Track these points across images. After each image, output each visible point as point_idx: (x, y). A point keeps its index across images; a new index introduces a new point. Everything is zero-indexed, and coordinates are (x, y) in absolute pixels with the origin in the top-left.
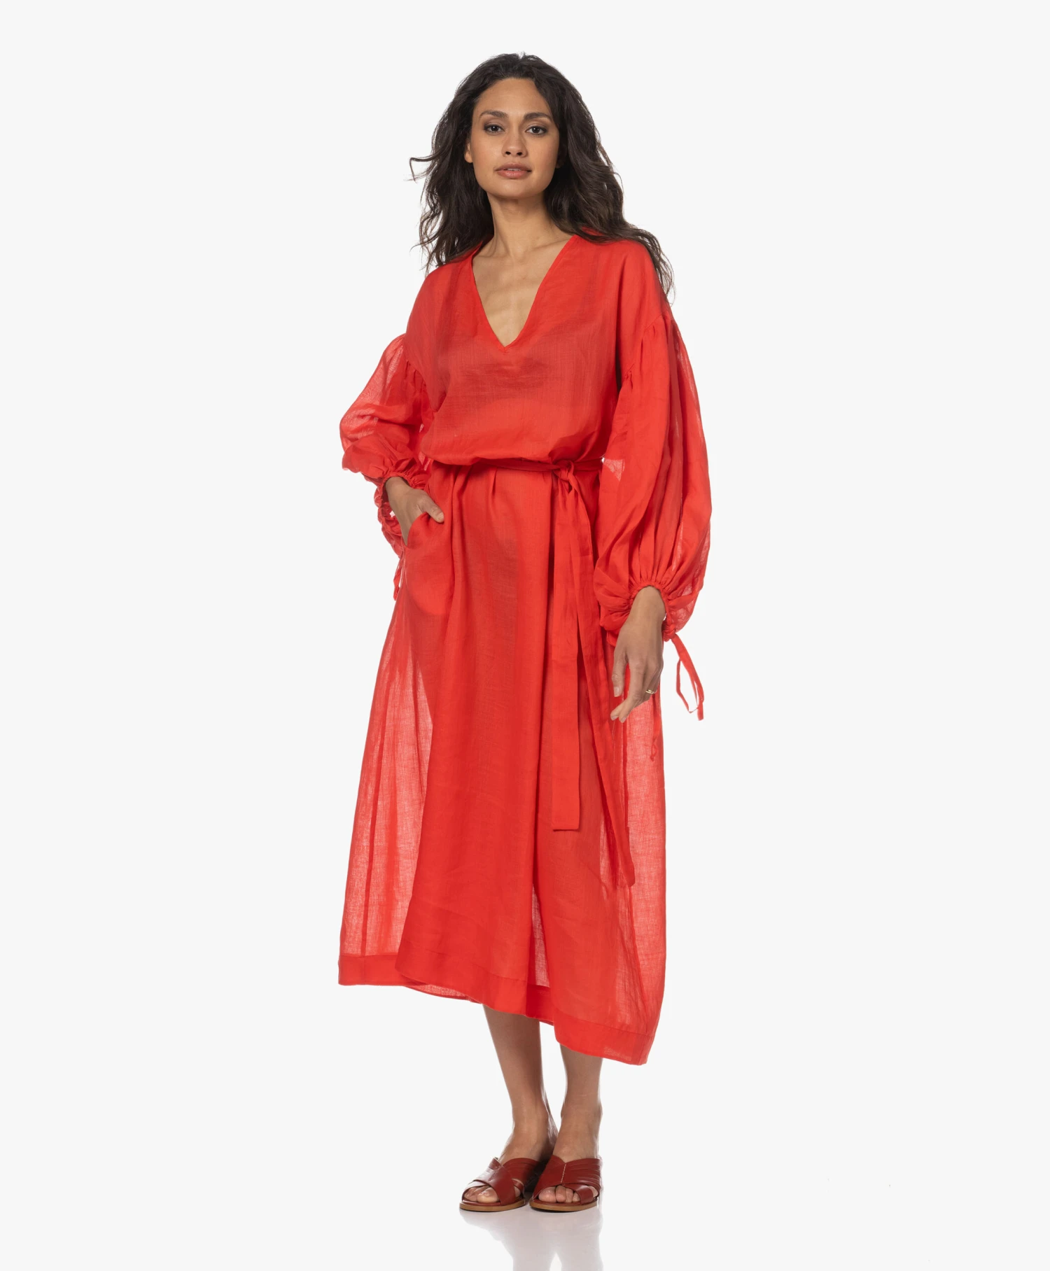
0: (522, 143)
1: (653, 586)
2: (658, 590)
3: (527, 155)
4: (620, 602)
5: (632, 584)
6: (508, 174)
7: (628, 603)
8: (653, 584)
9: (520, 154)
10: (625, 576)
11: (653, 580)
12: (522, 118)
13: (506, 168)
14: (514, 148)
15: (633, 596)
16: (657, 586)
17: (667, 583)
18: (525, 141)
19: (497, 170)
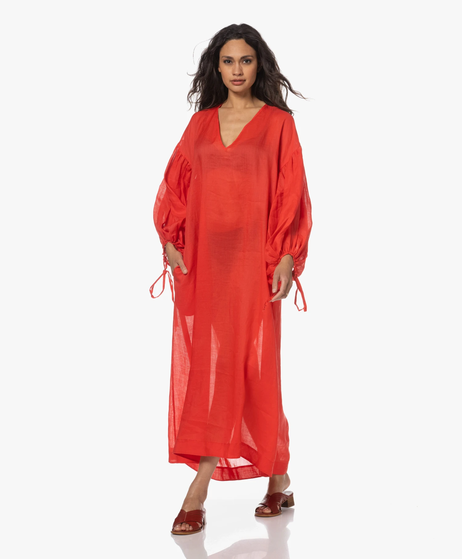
0: (241, 70)
1: (290, 255)
2: (292, 256)
3: (243, 74)
4: (274, 260)
5: (282, 253)
6: (236, 83)
7: (278, 261)
8: (290, 253)
9: (240, 75)
10: (279, 249)
11: (290, 252)
12: (240, 58)
13: (235, 81)
14: (237, 72)
15: (280, 258)
16: (292, 255)
17: (296, 253)
18: (242, 68)
19: (231, 81)
